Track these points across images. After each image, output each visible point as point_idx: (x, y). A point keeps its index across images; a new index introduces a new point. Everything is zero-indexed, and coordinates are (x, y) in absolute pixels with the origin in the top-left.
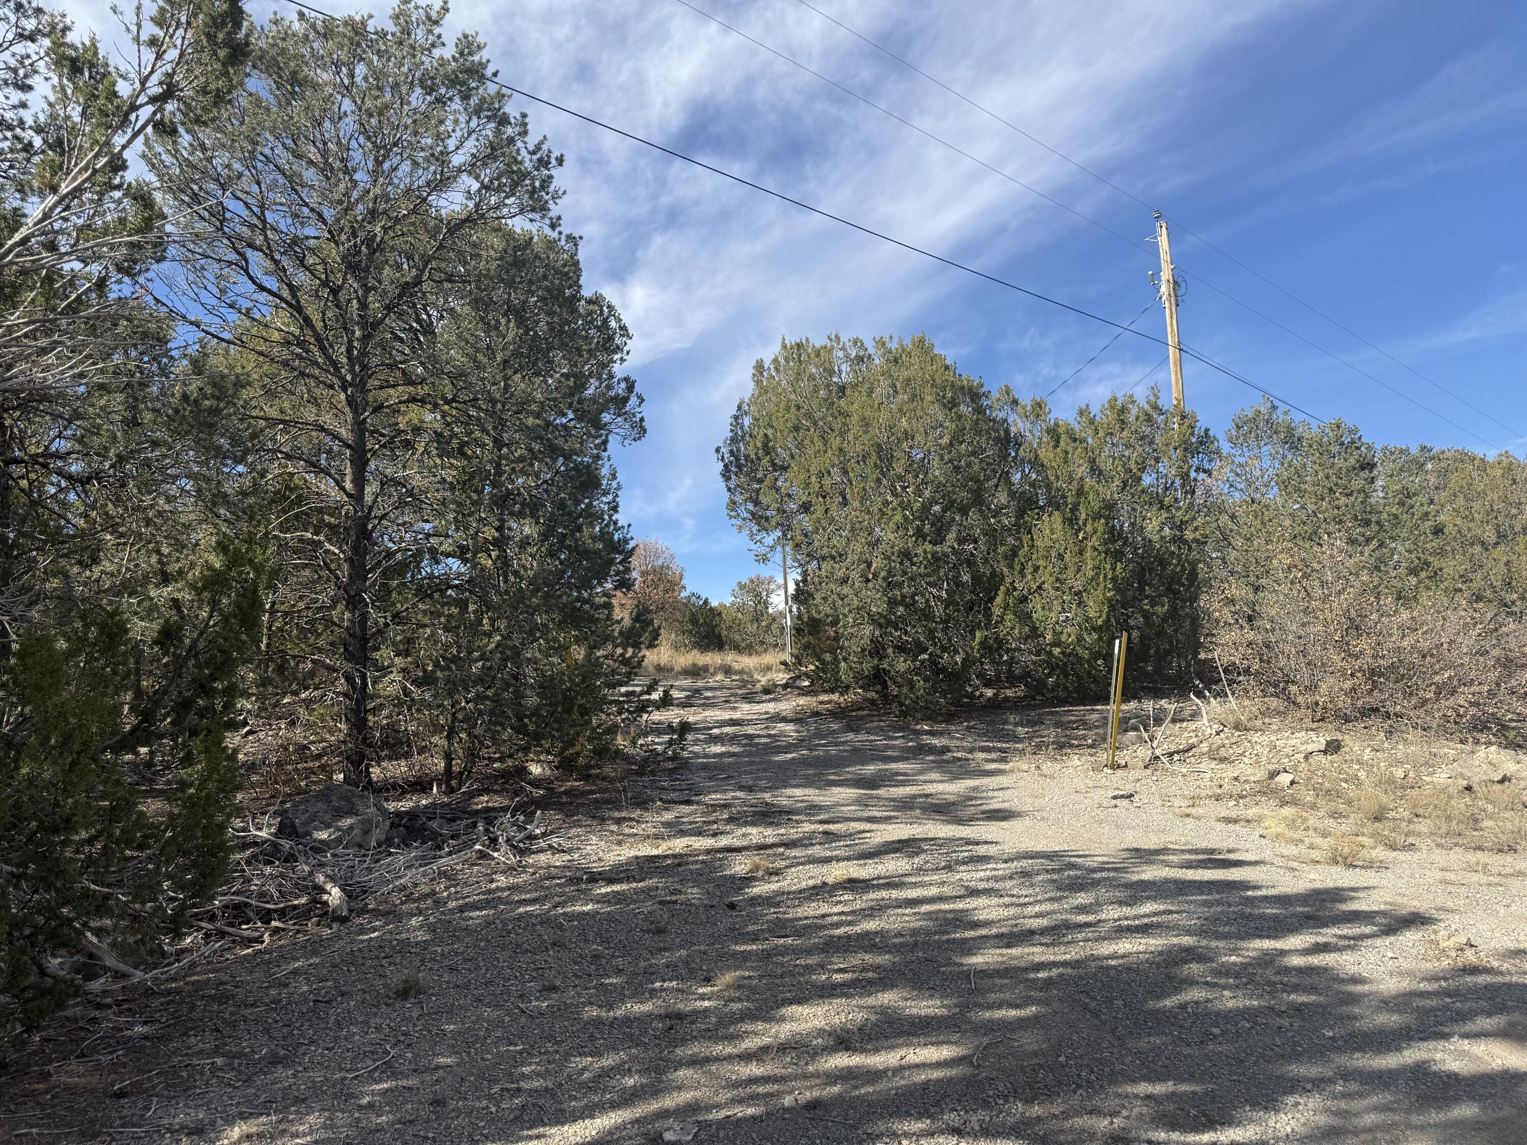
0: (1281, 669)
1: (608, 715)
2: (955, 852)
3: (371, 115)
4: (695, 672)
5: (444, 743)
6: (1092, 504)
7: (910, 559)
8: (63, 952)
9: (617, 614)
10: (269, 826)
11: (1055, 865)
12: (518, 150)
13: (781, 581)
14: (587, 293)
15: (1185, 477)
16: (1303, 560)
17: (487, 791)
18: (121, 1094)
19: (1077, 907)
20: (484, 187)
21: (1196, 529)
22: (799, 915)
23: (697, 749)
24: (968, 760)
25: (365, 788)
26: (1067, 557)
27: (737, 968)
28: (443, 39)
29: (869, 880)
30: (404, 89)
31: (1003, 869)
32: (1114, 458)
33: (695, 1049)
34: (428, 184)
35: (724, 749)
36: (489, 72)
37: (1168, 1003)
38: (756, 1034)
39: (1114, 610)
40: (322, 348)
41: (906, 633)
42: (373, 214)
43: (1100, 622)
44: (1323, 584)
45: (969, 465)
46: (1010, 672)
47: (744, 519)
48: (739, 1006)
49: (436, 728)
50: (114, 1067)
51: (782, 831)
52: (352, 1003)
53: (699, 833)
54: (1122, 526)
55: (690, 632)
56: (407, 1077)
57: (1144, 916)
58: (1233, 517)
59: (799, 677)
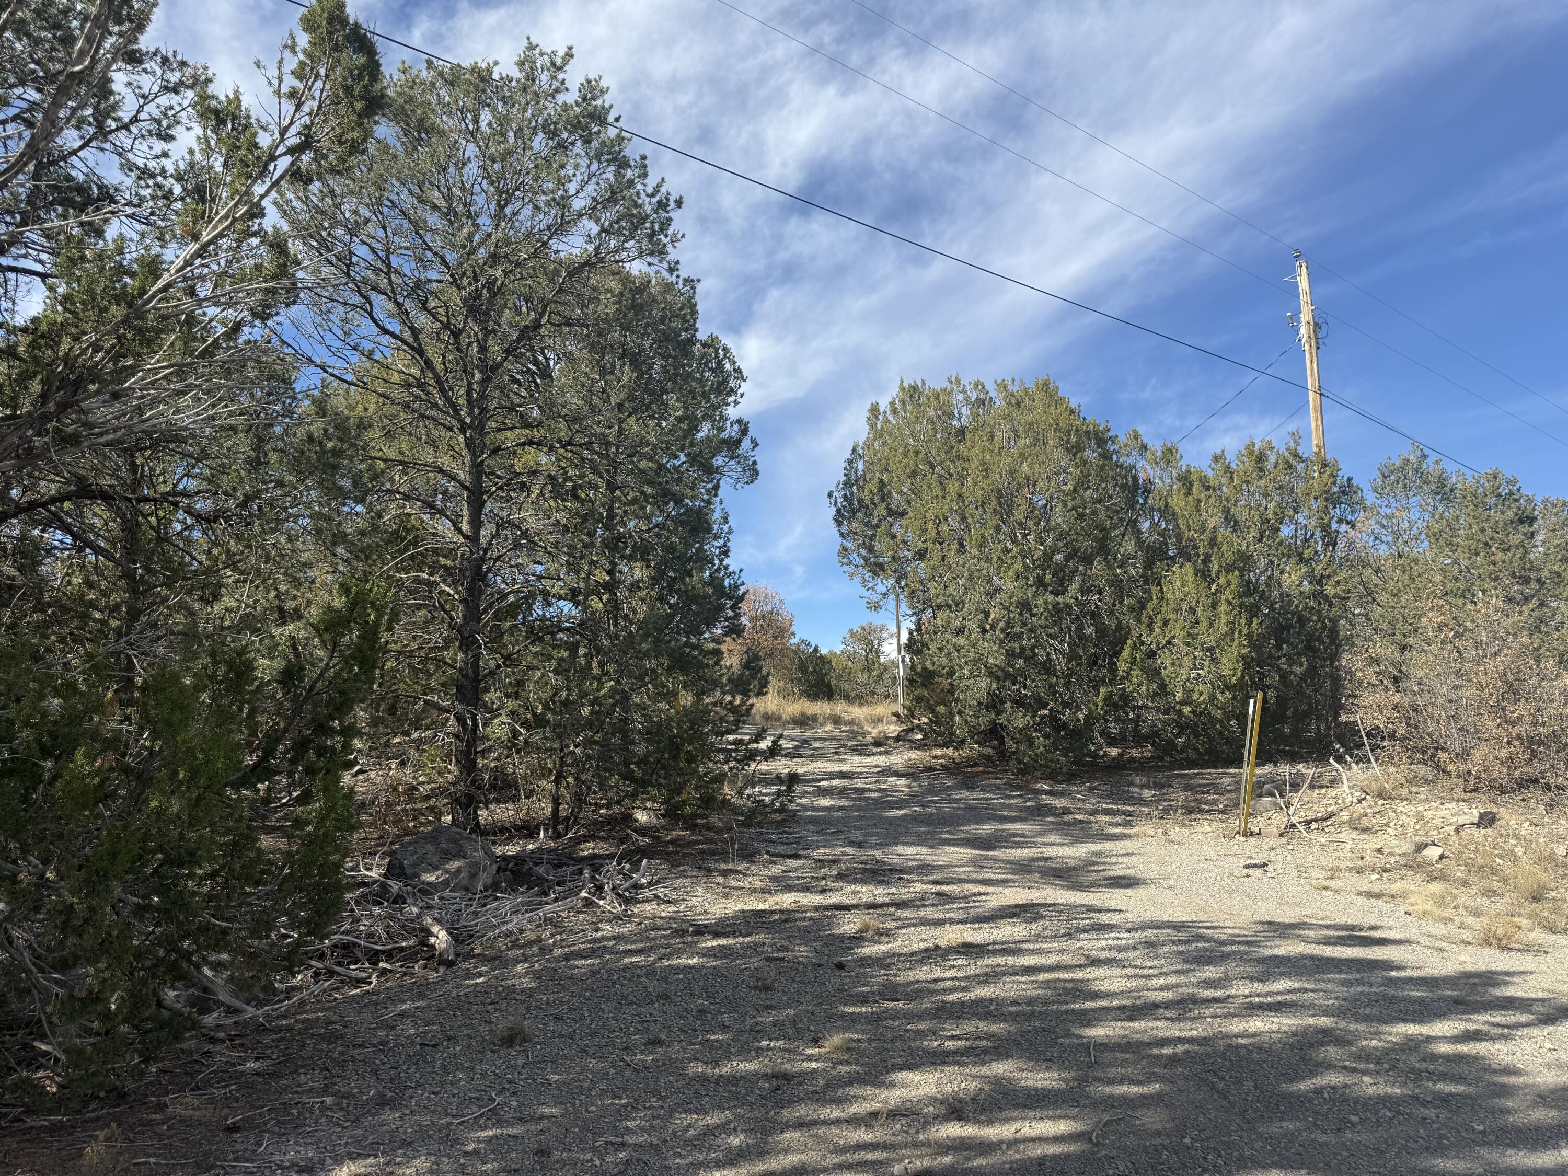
0: (1430, 735)
1: (716, 763)
2: (1076, 919)
3: (494, 161)
4: (802, 721)
5: (551, 787)
6: (1226, 555)
7: (1030, 610)
8: (179, 985)
9: (727, 661)
10: (379, 866)
11: (1183, 936)
12: (638, 193)
13: (894, 629)
14: (702, 335)
15: (1326, 528)
16: (1455, 618)
17: (593, 838)
18: (234, 1129)
19: (1204, 981)
20: (603, 230)
21: (1338, 583)
22: (911, 978)
23: (804, 801)
24: (1090, 822)
25: (473, 831)
26: (1199, 611)
27: (845, 1030)
28: (567, 85)
29: (983, 945)
30: (527, 132)
31: (1126, 938)
32: (1251, 509)
33: (802, 1111)
34: (549, 228)
35: (832, 802)
36: (611, 118)
37: (1303, 1086)
38: (864, 1098)
39: (1248, 668)
40: (442, 391)
41: (1025, 687)
42: (494, 258)
43: (1234, 680)
44: (1477, 645)
45: (1094, 512)
46: (1136, 730)
47: (857, 566)
48: (847, 1069)
49: (544, 773)
50: (227, 1101)
51: (893, 890)
52: (458, 1048)
53: (807, 889)
54: (1257, 580)
55: (799, 680)
56: (512, 1125)
57: (1278, 993)
58: (1377, 571)
59: (911, 730)
